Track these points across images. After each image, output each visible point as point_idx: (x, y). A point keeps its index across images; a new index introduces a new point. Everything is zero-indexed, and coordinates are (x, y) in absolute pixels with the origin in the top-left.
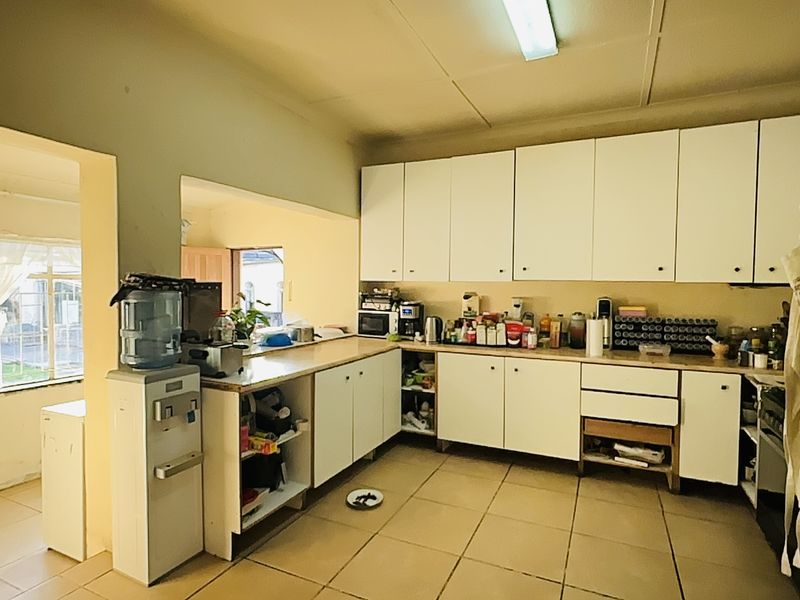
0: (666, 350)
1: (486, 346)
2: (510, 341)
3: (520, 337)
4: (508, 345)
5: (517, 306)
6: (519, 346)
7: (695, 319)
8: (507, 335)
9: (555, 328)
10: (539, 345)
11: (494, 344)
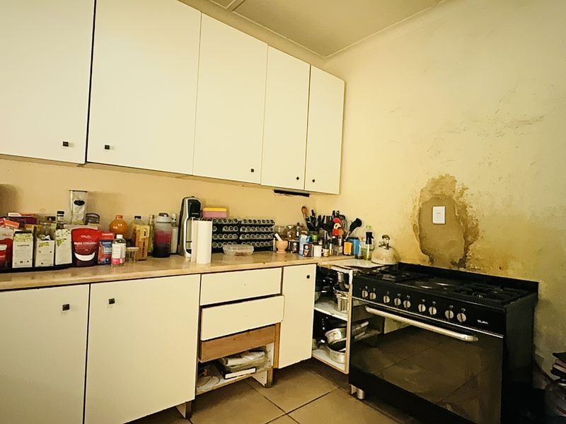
0: (249, 249)
1: (34, 269)
2: (78, 256)
3: (95, 250)
4: (76, 263)
5: (80, 203)
6: (95, 262)
7: (256, 220)
8: (73, 246)
9: (143, 232)
10: (129, 257)
11: (50, 263)
